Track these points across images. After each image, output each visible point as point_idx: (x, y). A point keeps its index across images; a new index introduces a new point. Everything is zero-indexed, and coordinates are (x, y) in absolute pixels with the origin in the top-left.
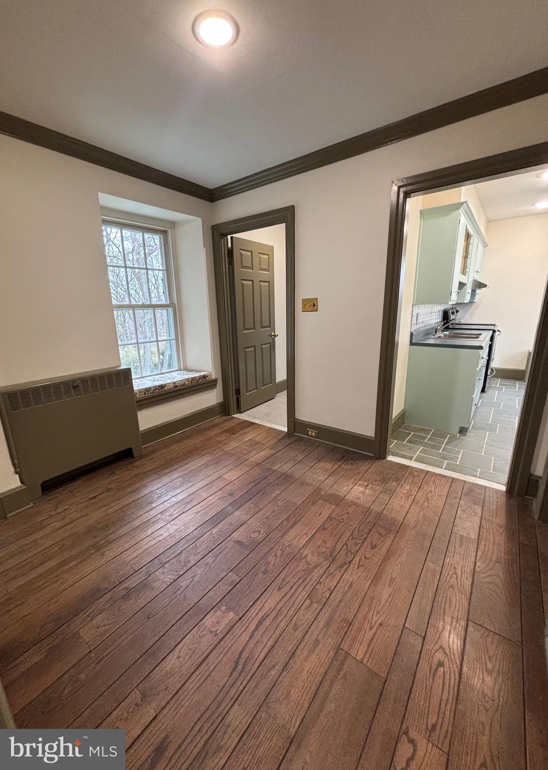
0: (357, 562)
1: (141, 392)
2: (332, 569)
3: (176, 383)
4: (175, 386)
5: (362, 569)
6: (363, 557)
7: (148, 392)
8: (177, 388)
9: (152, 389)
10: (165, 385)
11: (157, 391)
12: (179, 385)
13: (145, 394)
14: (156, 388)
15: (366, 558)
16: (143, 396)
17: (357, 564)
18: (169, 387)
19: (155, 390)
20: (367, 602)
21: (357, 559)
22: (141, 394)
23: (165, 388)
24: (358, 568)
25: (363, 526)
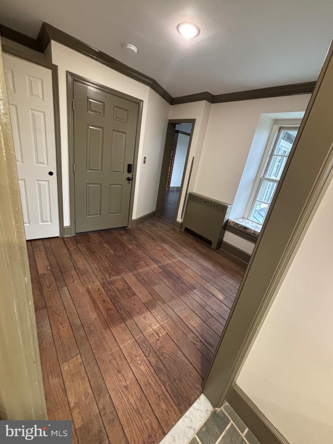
0: (102, 290)
1: (233, 223)
2: (105, 281)
3: (256, 232)
4: (254, 233)
5: (97, 290)
6: (102, 293)
7: (237, 225)
8: (254, 236)
9: (239, 226)
10: (248, 229)
11: (242, 228)
12: (257, 234)
13: (234, 225)
14: (242, 226)
15: (101, 294)
16: (233, 225)
17: (101, 289)
18: (249, 231)
19: (241, 227)
20: (84, 283)
21: (103, 290)
22: (233, 224)
23: (247, 230)
24: (99, 289)
25: (120, 305)
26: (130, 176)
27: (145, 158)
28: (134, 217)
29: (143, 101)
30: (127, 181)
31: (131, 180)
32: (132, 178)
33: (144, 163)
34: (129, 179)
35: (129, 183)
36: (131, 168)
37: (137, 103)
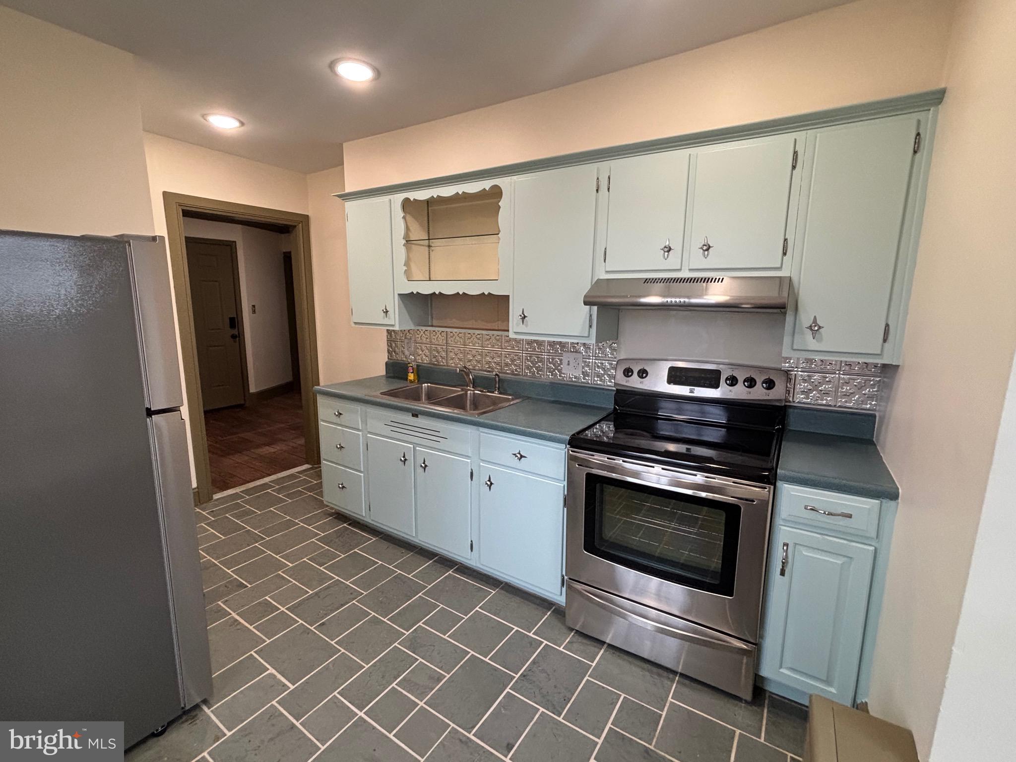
26: (235, 332)
27: (254, 306)
28: (253, 389)
29: (235, 242)
30: (232, 339)
31: (238, 338)
32: (239, 334)
33: (254, 312)
34: (234, 337)
35: (235, 342)
36: (235, 322)
37: (230, 246)
